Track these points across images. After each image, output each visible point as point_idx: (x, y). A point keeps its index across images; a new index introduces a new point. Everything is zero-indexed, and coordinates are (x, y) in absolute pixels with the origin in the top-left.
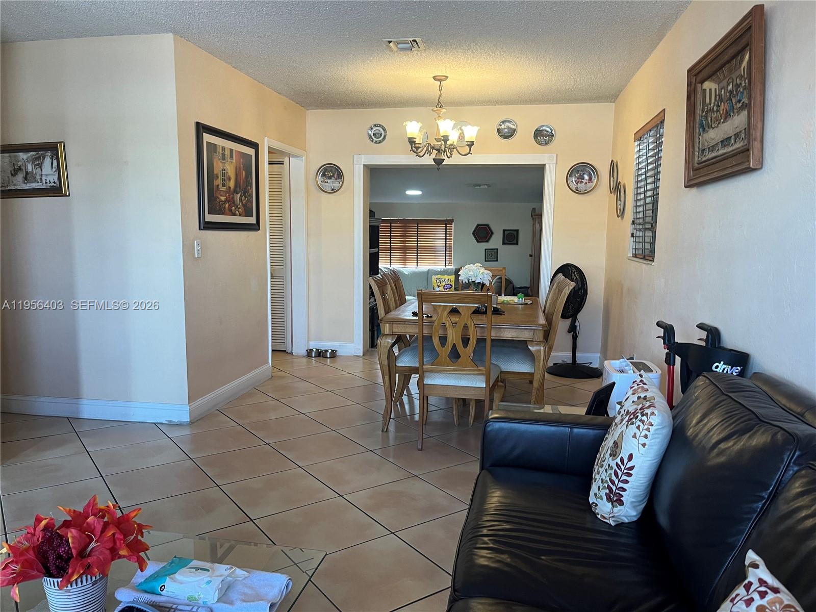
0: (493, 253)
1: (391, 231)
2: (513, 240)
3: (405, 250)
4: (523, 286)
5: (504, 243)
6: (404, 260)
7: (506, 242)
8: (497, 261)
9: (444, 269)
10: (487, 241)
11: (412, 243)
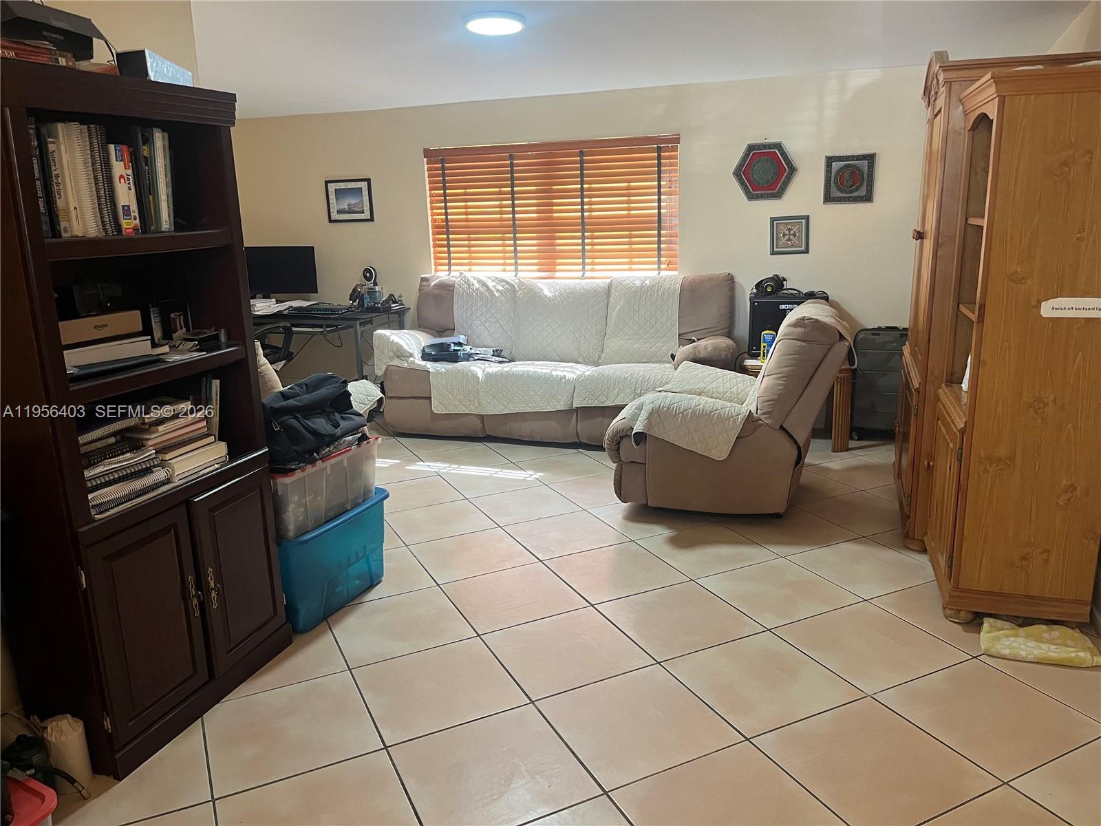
0: (795, 229)
1: (512, 179)
2: (857, 189)
3: (549, 230)
4: (883, 325)
5: (828, 199)
6: (549, 260)
7: (835, 193)
8: (807, 251)
9: (653, 279)
10: (778, 195)
11: (567, 210)
